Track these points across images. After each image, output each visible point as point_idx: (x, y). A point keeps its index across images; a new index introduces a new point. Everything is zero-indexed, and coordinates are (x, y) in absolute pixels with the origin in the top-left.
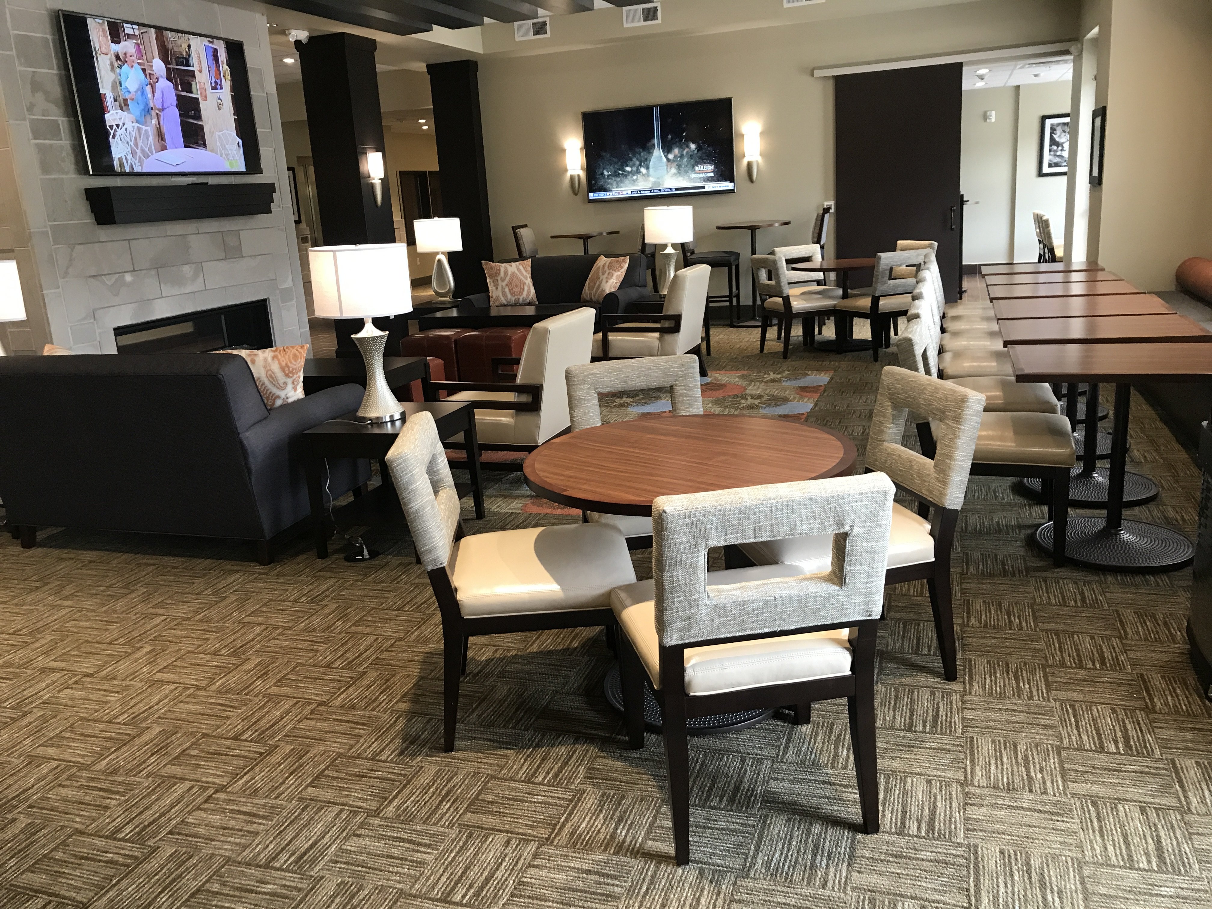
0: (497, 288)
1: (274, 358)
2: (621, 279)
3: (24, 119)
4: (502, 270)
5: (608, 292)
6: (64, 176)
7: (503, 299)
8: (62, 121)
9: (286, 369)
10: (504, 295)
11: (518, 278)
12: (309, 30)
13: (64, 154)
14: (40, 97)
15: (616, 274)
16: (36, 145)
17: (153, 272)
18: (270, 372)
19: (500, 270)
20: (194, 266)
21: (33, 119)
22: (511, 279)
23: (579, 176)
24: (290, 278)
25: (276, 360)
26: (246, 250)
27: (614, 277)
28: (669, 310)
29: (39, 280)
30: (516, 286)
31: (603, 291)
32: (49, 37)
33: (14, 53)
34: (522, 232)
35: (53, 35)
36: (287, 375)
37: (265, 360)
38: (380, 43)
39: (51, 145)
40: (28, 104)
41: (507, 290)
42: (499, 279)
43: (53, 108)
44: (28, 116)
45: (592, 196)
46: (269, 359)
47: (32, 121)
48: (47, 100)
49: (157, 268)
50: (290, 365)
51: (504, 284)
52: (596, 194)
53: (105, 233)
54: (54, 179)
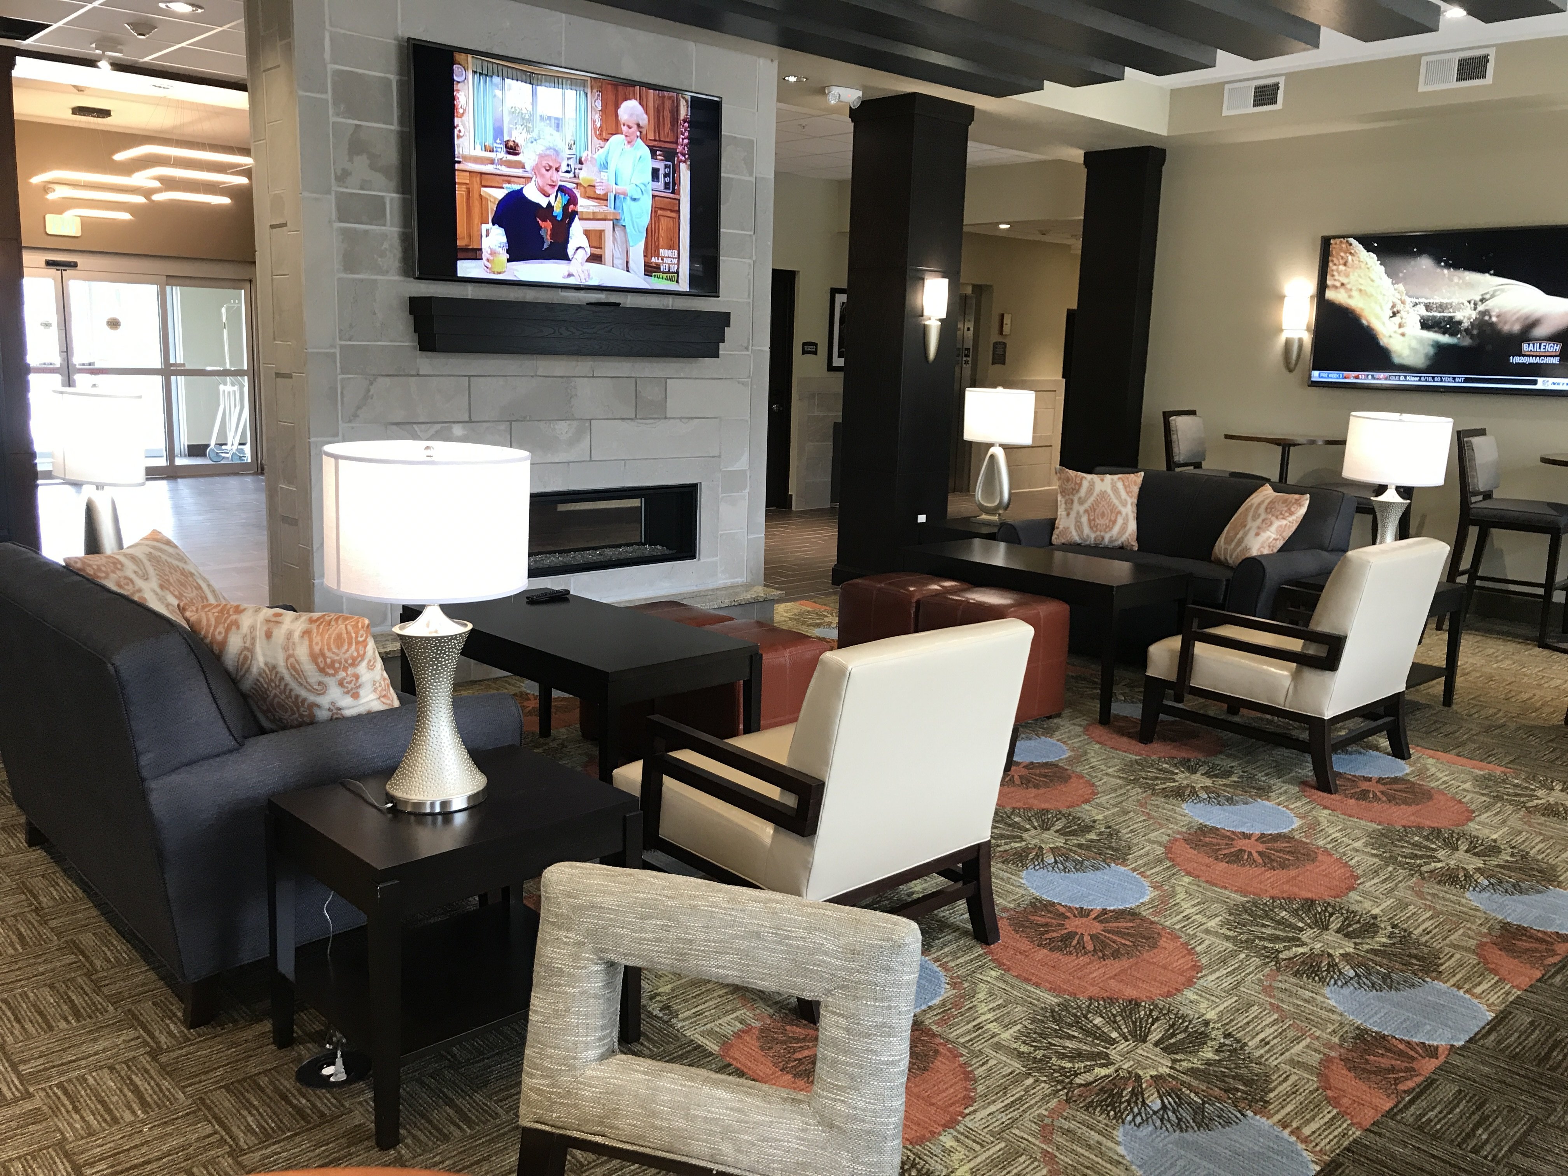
0: (1068, 515)
1: (307, 633)
2: (1288, 533)
3: (328, 192)
4: (1085, 484)
5: (1254, 553)
6: (379, 277)
7: (1074, 533)
8: (392, 199)
9: (320, 660)
10: (1079, 526)
11: (1110, 503)
12: (864, 89)
13: (386, 245)
14: (361, 163)
15: (1277, 524)
16: (341, 229)
17: (503, 427)
18: (292, 660)
19: (1080, 485)
20: (575, 424)
21: (342, 193)
22: (1097, 502)
23: (1300, 341)
24: (746, 454)
25: (306, 637)
26: (673, 406)
27: (1273, 528)
28: (1323, 623)
29: (309, 423)
30: (1103, 515)
31: (1247, 549)
32: (393, 78)
33: (329, 96)
34: (1179, 422)
35: (401, 74)
36: (322, 671)
37: (289, 635)
38: (980, 111)
39: (366, 232)
40: (339, 173)
41: (1084, 520)
42: (1076, 499)
43: (379, 179)
44: (335, 188)
45: (1316, 375)
46: (297, 635)
47: (340, 197)
48: (373, 167)
49: (511, 422)
50: (328, 654)
51: (1082, 509)
52: (1324, 374)
53: (427, 363)
54: (362, 280)
